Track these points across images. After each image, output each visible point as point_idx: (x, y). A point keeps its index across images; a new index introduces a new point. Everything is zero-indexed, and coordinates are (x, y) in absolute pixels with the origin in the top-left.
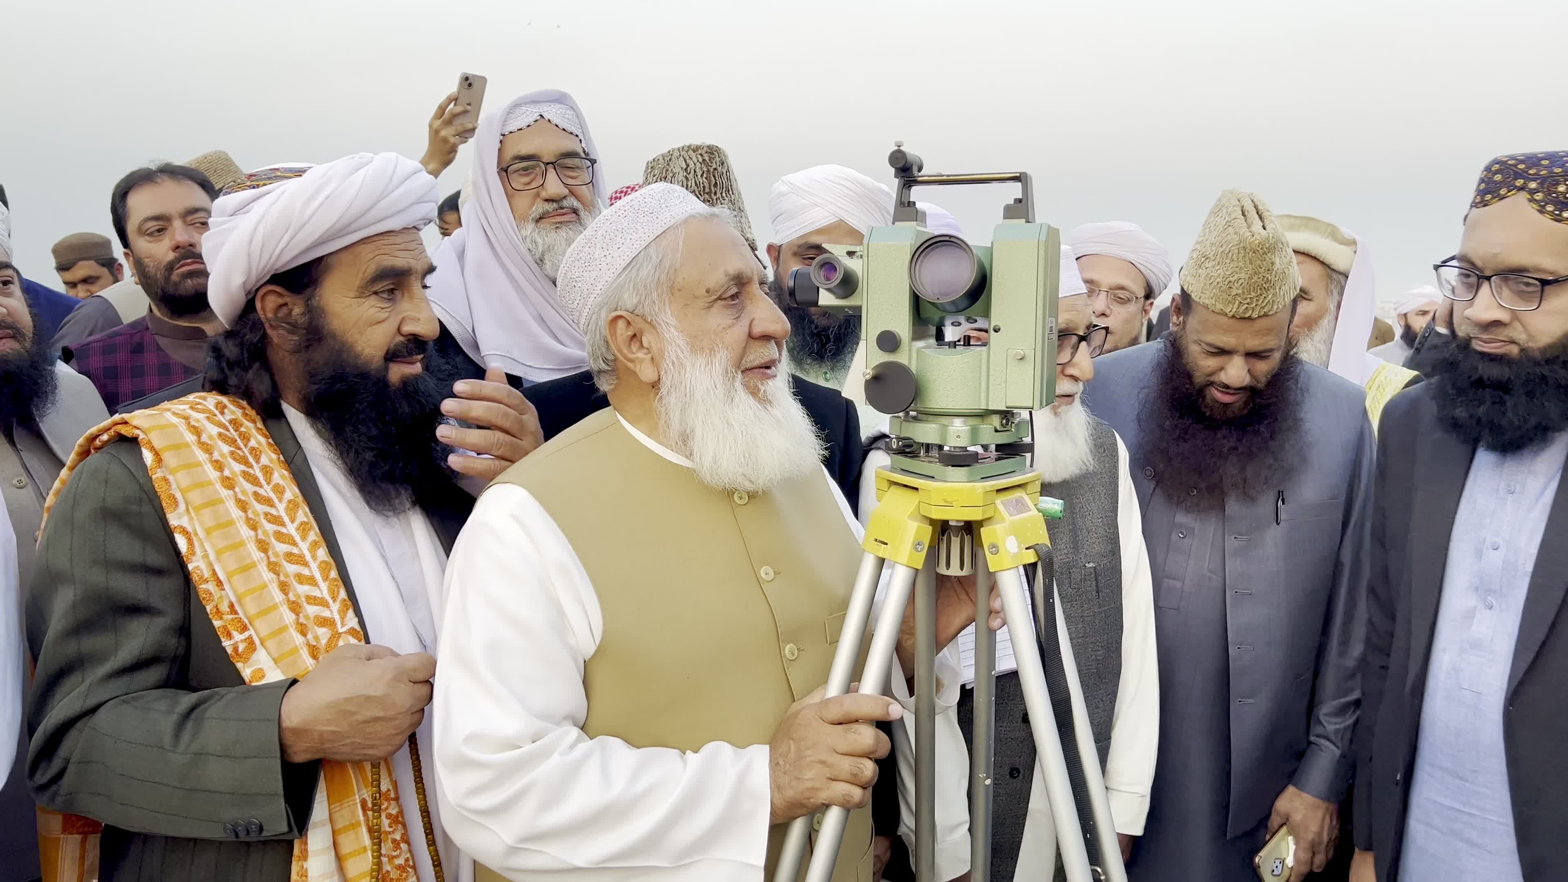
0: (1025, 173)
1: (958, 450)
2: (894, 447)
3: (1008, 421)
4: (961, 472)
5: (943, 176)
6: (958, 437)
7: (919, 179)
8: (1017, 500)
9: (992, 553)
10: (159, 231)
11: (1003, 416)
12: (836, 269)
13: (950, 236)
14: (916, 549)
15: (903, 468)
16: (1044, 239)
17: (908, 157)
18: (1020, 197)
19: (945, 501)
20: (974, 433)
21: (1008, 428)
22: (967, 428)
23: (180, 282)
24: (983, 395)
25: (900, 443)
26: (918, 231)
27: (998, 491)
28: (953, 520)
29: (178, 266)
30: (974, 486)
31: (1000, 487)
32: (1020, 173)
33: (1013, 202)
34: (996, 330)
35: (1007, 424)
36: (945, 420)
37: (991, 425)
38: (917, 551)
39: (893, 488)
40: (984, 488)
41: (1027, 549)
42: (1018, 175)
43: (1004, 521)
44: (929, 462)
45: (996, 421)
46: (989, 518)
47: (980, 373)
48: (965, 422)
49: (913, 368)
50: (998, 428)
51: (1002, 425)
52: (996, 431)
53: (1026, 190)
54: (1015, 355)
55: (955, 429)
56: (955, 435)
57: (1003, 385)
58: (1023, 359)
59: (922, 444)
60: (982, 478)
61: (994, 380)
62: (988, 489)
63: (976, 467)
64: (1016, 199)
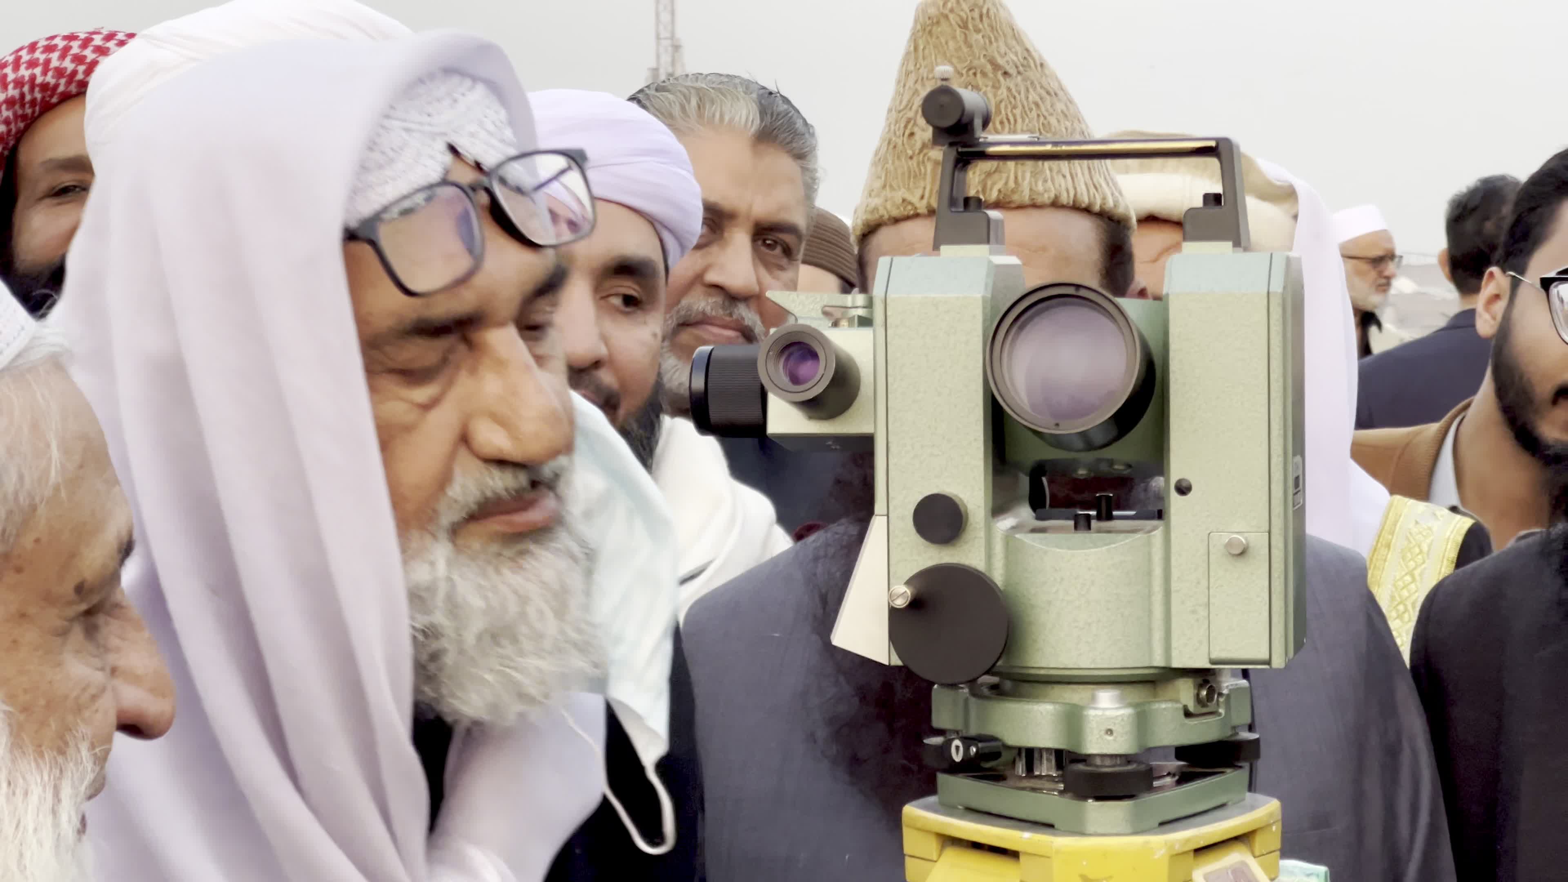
0: (1227, 141)
1: (1108, 762)
2: (958, 758)
3: (1209, 691)
4: (1111, 812)
5: (1044, 143)
6: (1110, 732)
7: (992, 149)
8: (1234, 872)
11: (1200, 680)
12: (814, 356)
13: (1078, 287)
15: (974, 805)
16: (1280, 290)
17: (963, 101)
19: (1085, 879)
21: (1211, 707)
22: (1125, 710)
24: (1158, 636)
25: (972, 749)
26: (998, 267)
27: (1199, 851)
30: (1147, 843)
31: (1202, 844)
32: (1218, 140)
33: (1199, 203)
34: (1183, 489)
35: (1210, 697)
36: (1075, 695)
37: (1175, 701)
39: (952, 855)
42: (1213, 144)
44: (1034, 790)
45: (1188, 691)
47: (1150, 586)
48: (1121, 699)
49: (998, 577)
50: (1192, 708)
51: (1198, 701)
52: (1188, 714)
53: (1229, 174)
54: (1225, 545)
55: (1099, 713)
56: (1104, 727)
57: (1203, 613)
58: (1243, 553)
59: (1019, 749)
60: (1162, 824)
61: (1183, 603)
62: (1178, 848)
63: (1148, 799)
64: (1206, 197)
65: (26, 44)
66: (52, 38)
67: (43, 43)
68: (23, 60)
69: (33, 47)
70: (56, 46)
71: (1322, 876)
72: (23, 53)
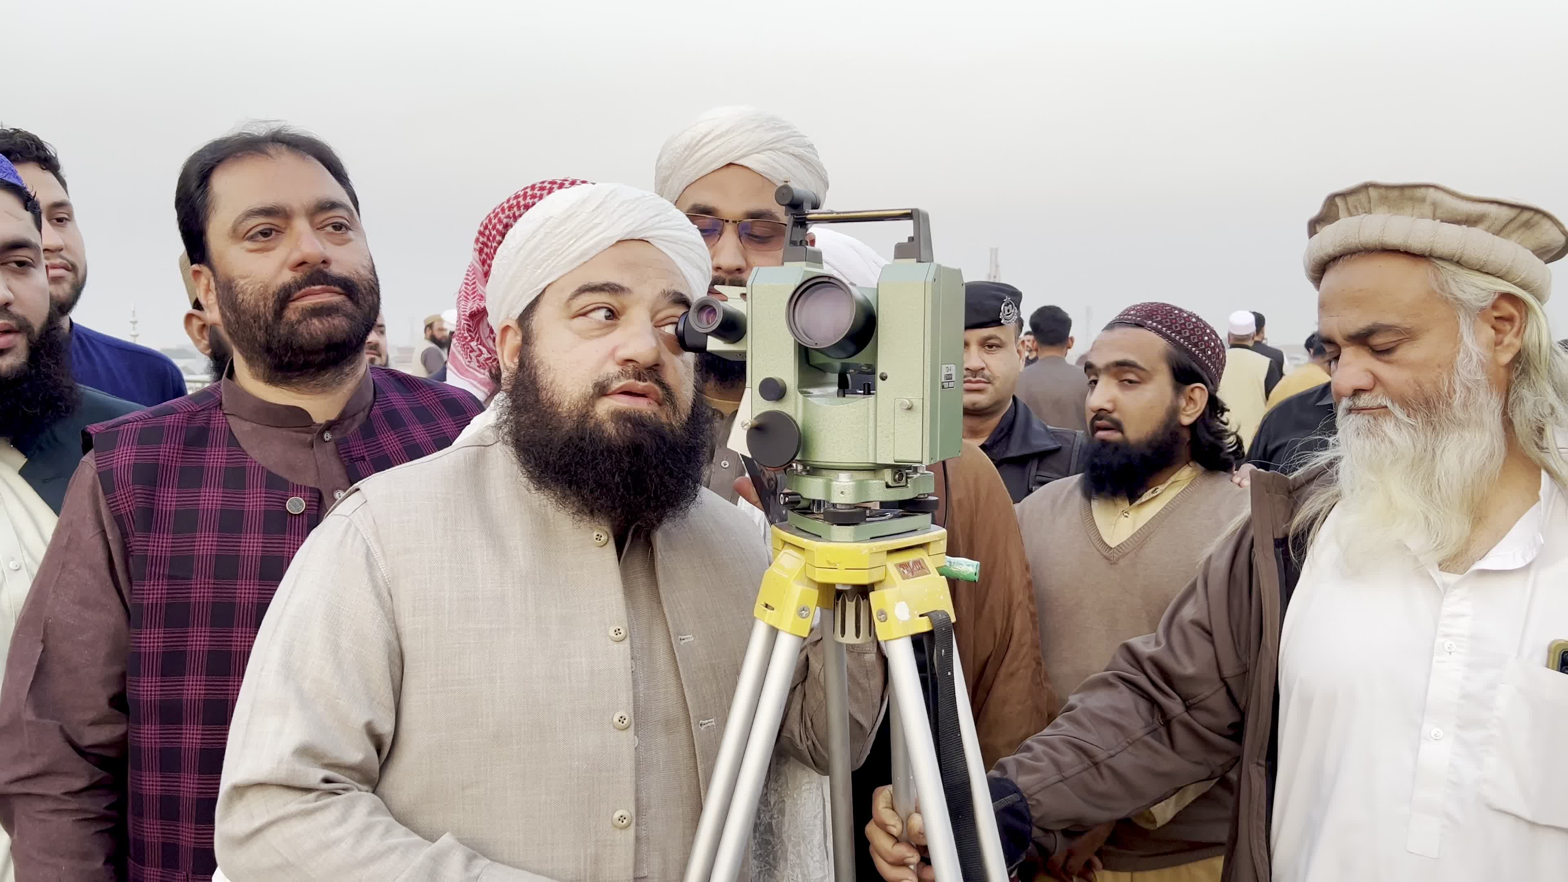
0: (917, 210)
1: (843, 507)
2: (780, 503)
3: (901, 476)
4: (847, 531)
6: (844, 493)
7: (816, 217)
8: (913, 562)
9: (880, 620)
10: (265, 234)
11: (895, 471)
12: (714, 311)
13: (830, 277)
14: (801, 615)
16: (931, 280)
17: (795, 193)
18: (912, 235)
19: (829, 563)
20: (861, 487)
21: (903, 483)
22: (851, 483)
23: (299, 322)
24: (871, 448)
25: (787, 499)
26: (806, 270)
27: (890, 552)
28: (839, 584)
29: (298, 294)
30: (862, 547)
31: (893, 548)
32: (912, 210)
33: (906, 241)
34: (884, 378)
35: (900, 479)
36: (832, 474)
37: (882, 479)
38: (803, 618)
40: (871, 549)
41: (921, 616)
42: (910, 211)
43: (894, 586)
44: (816, 520)
45: (888, 475)
46: (881, 582)
47: (868, 424)
48: (851, 477)
49: (800, 420)
50: (890, 484)
51: (895, 480)
52: (888, 486)
53: (920, 228)
54: (901, 404)
55: (838, 483)
56: (840, 491)
57: (891, 437)
58: (909, 409)
59: (814, 501)
60: (871, 538)
61: (882, 432)
62: (874, 550)
63: (863, 526)
64: (909, 238)
65: (530, 185)
66: (543, 182)
67: (538, 185)
68: (528, 194)
69: (533, 187)
70: (545, 187)
71: (975, 566)
72: (528, 190)
